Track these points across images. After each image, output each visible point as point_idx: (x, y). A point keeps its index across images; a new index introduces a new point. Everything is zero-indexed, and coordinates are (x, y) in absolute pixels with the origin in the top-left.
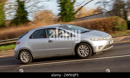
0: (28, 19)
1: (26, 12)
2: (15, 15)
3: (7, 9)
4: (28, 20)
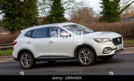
0: (64, 16)
1: (62, 8)
3: (40, 4)
4: (65, 18)
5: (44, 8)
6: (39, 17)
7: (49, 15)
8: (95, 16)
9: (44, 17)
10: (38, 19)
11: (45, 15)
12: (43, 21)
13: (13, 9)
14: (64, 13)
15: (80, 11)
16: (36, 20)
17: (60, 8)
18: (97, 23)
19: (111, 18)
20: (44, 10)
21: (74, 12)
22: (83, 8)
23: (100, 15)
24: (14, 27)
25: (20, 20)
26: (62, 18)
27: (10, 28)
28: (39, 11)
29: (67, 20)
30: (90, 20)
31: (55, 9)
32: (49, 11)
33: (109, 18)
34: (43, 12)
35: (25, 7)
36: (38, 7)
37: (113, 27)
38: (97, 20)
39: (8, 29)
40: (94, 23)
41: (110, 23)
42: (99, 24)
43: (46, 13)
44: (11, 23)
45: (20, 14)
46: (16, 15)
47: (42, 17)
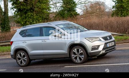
0: (76, 11)
2: (61, 7)
4: (77, 13)
5: (56, 3)
6: (51, 12)
7: (61, 9)
8: (107, 10)
9: (56, 12)
10: (50, 14)
11: (57, 10)
12: (55, 16)
13: (25, 4)
14: (76, 7)
15: (92, 5)
16: (48, 16)
17: (71, 3)
18: (109, 18)
19: (124, 13)
20: (55, 5)
21: (86, 6)
22: (95, 2)
23: (113, 10)
24: (26, 22)
25: (32, 15)
26: (74, 13)
27: (22, 23)
28: (50, 6)
29: (79, 14)
30: (102, 14)
31: (67, 4)
32: (61, 6)
33: (122, 12)
34: (55, 7)
35: (36, 2)
36: (50, 2)
37: (126, 22)
38: (109, 15)
39: (20, 24)
40: (106, 17)
41: (123, 17)
42: (111, 18)
43: (58, 8)
44: (23, 18)
45: (31, 9)
46: (27, 10)
47: (54, 12)
